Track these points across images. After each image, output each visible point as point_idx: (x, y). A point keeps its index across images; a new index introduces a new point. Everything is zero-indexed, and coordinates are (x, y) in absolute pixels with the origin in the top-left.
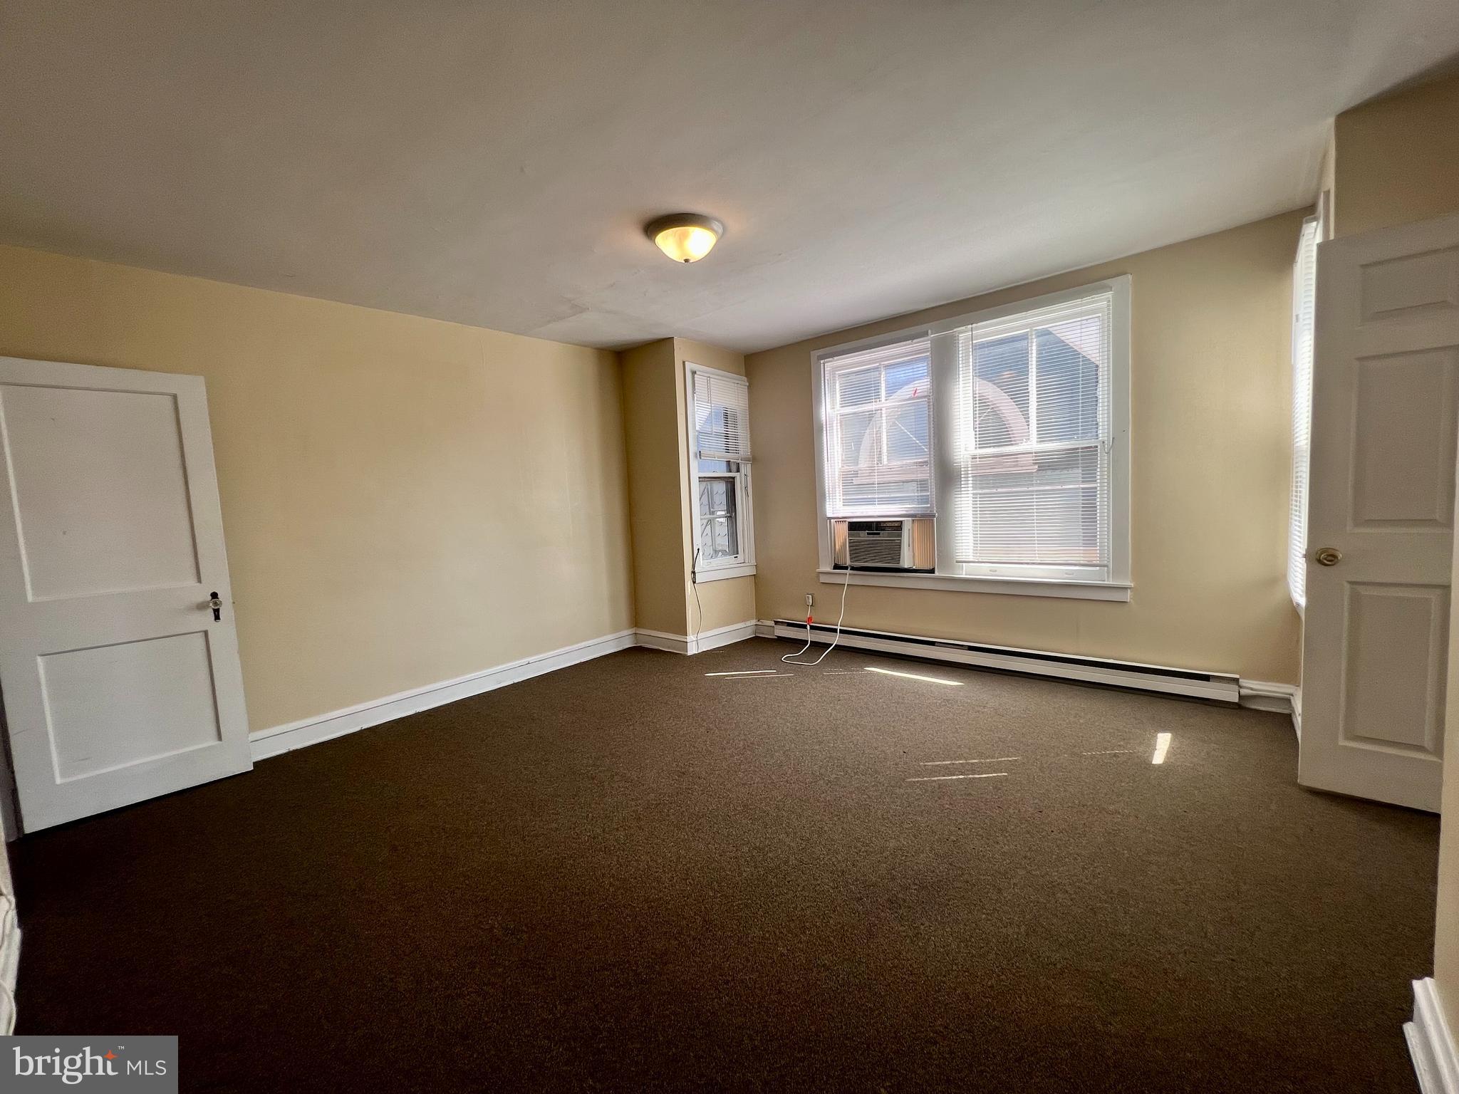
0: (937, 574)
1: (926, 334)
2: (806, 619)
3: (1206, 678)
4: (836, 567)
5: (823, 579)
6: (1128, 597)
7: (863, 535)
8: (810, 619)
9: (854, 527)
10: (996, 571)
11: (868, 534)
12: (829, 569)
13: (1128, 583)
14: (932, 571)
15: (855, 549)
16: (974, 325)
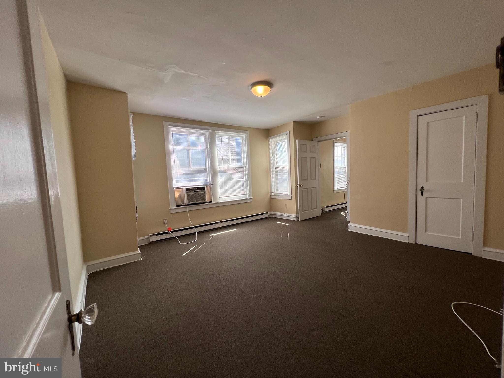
0: (213, 202)
1: (208, 130)
2: (167, 230)
3: (264, 214)
4: (177, 206)
5: (172, 212)
6: (251, 200)
7: (192, 192)
8: (169, 229)
9: (188, 190)
10: (226, 199)
11: (194, 192)
12: (175, 207)
13: (252, 197)
14: (211, 202)
15: (189, 198)
16: (222, 132)
